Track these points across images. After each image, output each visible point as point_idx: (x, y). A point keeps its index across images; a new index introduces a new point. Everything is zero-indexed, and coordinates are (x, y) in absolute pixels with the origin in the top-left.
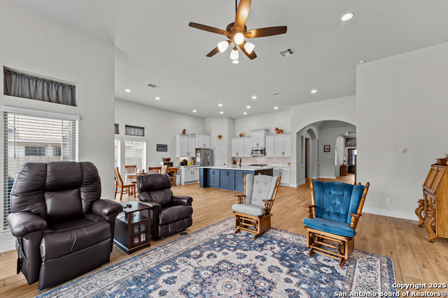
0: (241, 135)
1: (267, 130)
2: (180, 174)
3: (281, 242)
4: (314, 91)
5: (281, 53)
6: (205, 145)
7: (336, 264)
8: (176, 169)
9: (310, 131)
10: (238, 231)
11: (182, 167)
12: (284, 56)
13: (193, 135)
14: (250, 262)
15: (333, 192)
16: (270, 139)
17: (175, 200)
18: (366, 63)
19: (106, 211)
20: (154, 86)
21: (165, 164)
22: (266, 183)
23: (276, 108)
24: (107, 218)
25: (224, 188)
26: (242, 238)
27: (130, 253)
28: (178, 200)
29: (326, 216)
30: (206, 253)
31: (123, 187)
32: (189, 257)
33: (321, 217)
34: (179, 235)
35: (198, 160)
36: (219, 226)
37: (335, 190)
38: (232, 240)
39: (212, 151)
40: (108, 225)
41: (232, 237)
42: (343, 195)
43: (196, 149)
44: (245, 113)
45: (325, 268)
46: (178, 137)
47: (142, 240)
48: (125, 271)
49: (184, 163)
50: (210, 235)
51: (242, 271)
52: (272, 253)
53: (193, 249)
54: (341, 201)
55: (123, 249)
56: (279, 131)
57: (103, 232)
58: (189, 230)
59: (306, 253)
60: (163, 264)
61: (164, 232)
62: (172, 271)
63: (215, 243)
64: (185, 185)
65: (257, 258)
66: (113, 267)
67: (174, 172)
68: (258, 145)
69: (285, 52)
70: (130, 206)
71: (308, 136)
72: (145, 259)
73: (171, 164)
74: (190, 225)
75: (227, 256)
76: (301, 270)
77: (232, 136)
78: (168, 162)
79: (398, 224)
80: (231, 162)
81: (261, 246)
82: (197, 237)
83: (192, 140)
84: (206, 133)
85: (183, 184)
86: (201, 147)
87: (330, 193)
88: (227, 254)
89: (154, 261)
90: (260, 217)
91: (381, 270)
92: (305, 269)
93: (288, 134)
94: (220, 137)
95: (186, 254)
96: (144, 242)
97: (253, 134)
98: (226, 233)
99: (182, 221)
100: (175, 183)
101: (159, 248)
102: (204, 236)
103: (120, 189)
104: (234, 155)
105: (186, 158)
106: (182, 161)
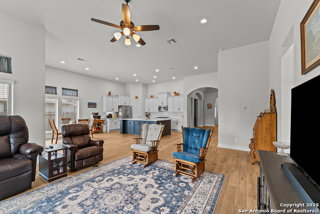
0: (152, 97)
1: (169, 93)
2: (106, 124)
3: (161, 168)
4: (196, 68)
5: (167, 41)
6: (125, 103)
7: (190, 181)
8: (103, 121)
9: (198, 94)
10: (135, 163)
11: (108, 119)
12: (170, 43)
13: (116, 96)
14: (135, 183)
15: (194, 135)
16: (170, 99)
17: (91, 143)
18: (223, 51)
19: (28, 151)
20: (82, 60)
21: (94, 117)
22: (156, 130)
23: (174, 78)
24: (30, 157)
25: (137, 134)
26: (136, 167)
27: (50, 181)
28: (94, 142)
29: (189, 150)
30: (106, 179)
31: (58, 134)
32: (93, 182)
33: (186, 151)
34: (92, 167)
35: (120, 114)
36: (123, 160)
37: (195, 133)
38: (128, 169)
39: (131, 107)
40: (30, 161)
41: (130, 167)
42: (200, 136)
43: (119, 106)
44: (154, 81)
45: (182, 183)
46: (105, 98)
47: (60, 172)
48: (42, 194)
49: (110, 116)
50: (114, 166)
51: (127, 189)
52: (152, 176)
53: (98, 177)
54: (198, 140)
55: (46, 179)
56: (176, 94)
57: (25, 166)
58: (100, 164)
59: (174, 175)
60: (72, 187)
61: (79, 165)
62: (77, 191)
63: (116, 171)
64: (110, 132)
65: (141, 179)
66: (33, 191)
67: (101, 123)
68: (162, 103)
69: (170, 41)
70: (52, 148)
71: (197, 98)
72: (60, 185)
73: (99, 117)
74: (102, 160)
75: (121, 179)
76: (166, 186)
77: (145, 97)
78: (96, 116)
79: (239, 154)
80: (145, 115)
81: (147, 172)
82: (104, 168)
83: (116, 100)
84: (127, 94)
85: (108, 131)
86: (123, 104)
87: (193, 135)
88: (121, 178)
89: (66, 186)
90: (148, 153)
91: (216, 182)
92: (169, 185)
93: (182, 96)
94: (137, 97)
95: (92, 180)
96: (62, 173)
97: (160, 96)
98: (126, 164)
99: (94, 157)
100: (102, 131)
101: (74, 177)
102: (110, 167)
103: (55, 136)
104: (147, 111)
105: (111, 113)
106: (108, 114)
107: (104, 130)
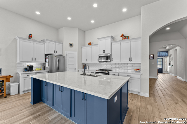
0: (90, 44)
1: (113, 38)
2: (18, 81)
11: (24, 74)
13: (43, 41)
16: (116, 46)
35: (47, 65)
43: (46, 55)
49: (29, 69)
56: (124, 37)
68: (104, 51)
77: (82, 45)
83: (40, 45)
84: (59, 41)
85: (21, 93)
94: (71, 45)
97: (100, 42)
104: (84, 61)
105: (32, 64)
106: (26, 67)
107: (13, 90)
